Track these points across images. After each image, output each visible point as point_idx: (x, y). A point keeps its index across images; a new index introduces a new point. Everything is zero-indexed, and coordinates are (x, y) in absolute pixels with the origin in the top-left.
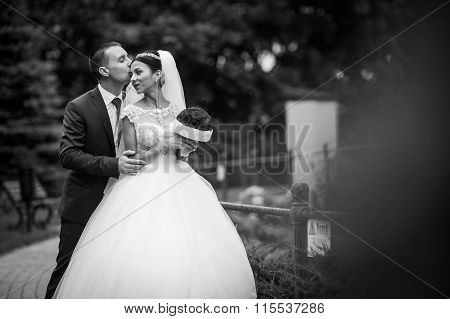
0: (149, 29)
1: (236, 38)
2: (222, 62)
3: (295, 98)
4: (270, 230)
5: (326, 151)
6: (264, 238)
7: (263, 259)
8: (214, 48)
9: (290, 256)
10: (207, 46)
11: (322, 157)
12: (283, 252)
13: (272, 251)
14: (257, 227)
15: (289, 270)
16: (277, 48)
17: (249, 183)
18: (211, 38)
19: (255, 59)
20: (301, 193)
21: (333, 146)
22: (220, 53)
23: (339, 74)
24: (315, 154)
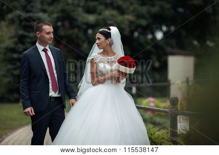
0: (101, 17)
1: (144, 23)
2: (136, 34)
3: (173, 54)
4: (158, 120)
5: (187, 81)
6: (155, 124)
7: (154, 134)
8: (133, 28)
9: (168, 133)
10: (130, 26)
11: (186, 84)
12: (164, 131)
13: (158, 130)
14: (151, 118)
15: (167, 140)
16: (164, 28)
17: (148, 96)
18: (131, 22)
19: (153, 34)
20: (174, 102)
21: (191, 78)
22: (136, 30)
23: (195, 43)
24: (182, 82)
